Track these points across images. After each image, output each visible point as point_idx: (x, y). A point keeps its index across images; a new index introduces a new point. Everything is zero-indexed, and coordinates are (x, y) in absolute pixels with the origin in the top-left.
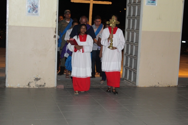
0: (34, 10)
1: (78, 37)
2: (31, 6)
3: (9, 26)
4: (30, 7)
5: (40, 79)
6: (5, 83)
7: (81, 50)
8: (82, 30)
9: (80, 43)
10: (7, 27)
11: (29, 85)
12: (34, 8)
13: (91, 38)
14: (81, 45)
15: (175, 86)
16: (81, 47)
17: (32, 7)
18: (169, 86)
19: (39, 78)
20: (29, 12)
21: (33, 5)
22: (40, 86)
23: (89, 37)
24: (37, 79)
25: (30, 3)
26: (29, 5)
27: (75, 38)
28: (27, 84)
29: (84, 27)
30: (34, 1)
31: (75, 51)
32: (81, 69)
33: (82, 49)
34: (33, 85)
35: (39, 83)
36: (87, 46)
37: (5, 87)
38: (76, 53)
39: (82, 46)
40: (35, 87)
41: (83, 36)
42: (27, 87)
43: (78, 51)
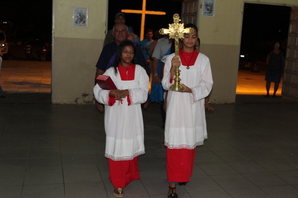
0: (81, 21)
1: (116, 72)
2: (78, 15)
3: (54, 38)
4: (78, 17)
5: (88, 95)
6: (51, 98)
7: (125, 100)
8: (125, 55)
9: (121, 84)
10: (53, 39)
11: (76, 101)
12: (81, 19)
13: (144, 71)
14: (124, 89)
15: (233, 104)
16: (126, 93)
17: (79, 17)
18: (226, 104)
19: (87, 93)
20: (76, 22)
21: (80, 15)
22: (89, 102)
23: (140, 71)
24: (85, 95)
25: (77, 13)
26: (76, 15)
27: (110, 73)
28: (75, 100)
29: (128, 49)
30: (82, 11)
31: (111, 103)
32: (124, 140)
33: (127, 97)
34: (80, 101)
35: (87, 99)
36: (136, 89)
37: (51, 103)
38: (112, 107)
39: (127, 90)
40: (83, 103)
41: (128, 69)
42: (75, 103)
43: (117, 101)
